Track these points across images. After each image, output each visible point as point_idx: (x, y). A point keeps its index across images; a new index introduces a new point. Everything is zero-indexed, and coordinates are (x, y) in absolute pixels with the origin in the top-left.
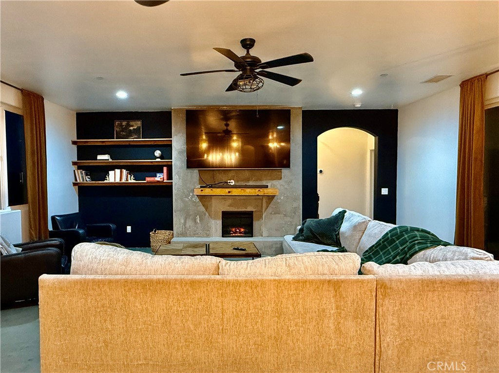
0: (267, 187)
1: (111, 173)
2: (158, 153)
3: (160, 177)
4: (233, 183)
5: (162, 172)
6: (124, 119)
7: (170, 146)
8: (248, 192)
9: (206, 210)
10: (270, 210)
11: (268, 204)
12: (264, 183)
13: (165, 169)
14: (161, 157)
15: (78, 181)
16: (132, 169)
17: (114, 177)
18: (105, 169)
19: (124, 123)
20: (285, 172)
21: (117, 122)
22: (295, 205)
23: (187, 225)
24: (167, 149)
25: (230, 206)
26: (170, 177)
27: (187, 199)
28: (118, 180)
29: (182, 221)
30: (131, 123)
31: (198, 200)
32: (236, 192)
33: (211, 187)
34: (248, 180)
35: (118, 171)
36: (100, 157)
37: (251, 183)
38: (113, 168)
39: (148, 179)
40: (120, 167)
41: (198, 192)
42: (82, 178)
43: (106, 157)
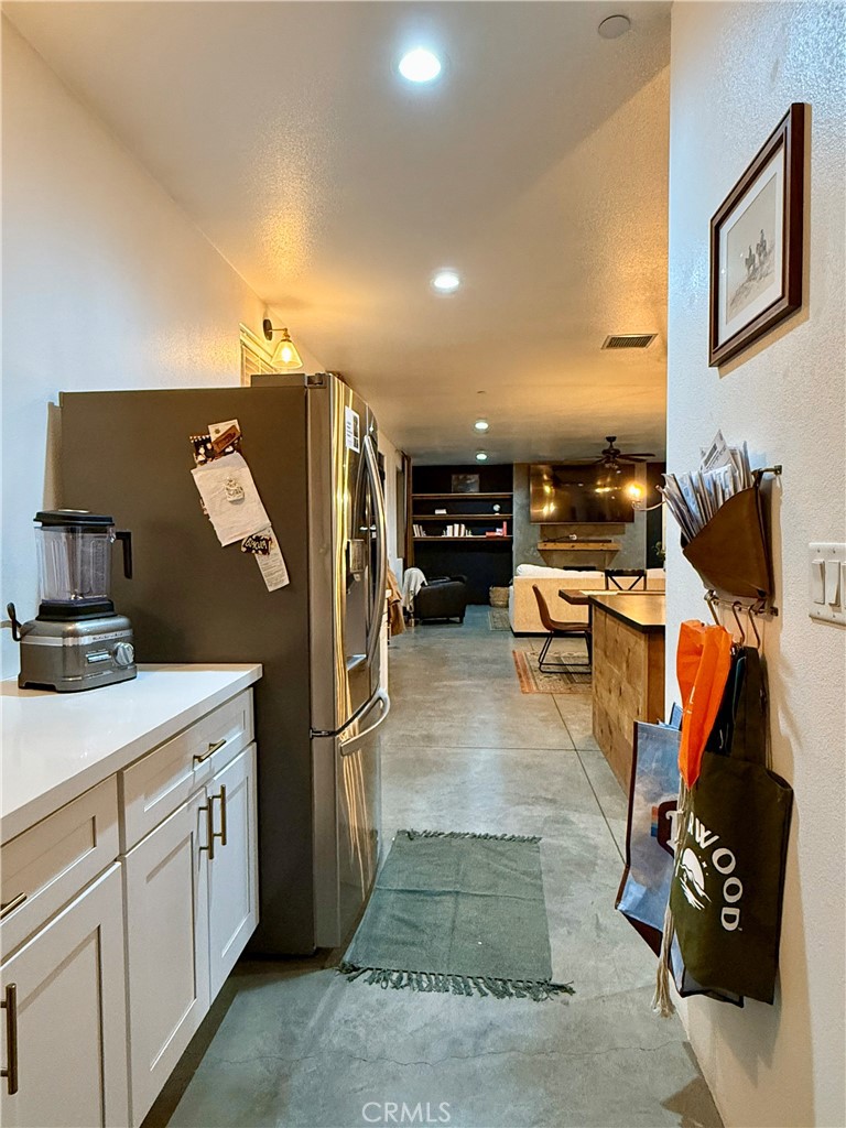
0: (610, 541)
1: (449, 528)
2: (497, 508)
3: (499, 532)
4: (575, 537)
5: (501, 527)
6: (461, 473)
7: (510, 500)
8: (592, 546)
11: (612, 558)
12: (608, 538)
13: (505, 524)
14: (500, 512)
15: (416, 536)
16: (470, 525)
17: (454, 532)
18: (442, 524)
19: (461, 477)
20: (628, 526)
21: (453, 477)
22: (639, 560)
24: (507, 505)
25: (572, 561)
26: (510, 531)
27: (528, 554)
28: (456, 535)
30: (469, 477)
31: (539, 555)
32: (578, 546)
33: (554, 541)
34: (591, 535)
35: (457, 526)
36: (437, 512)
37: (594, 538)
38: (452, 523)
39: (488, 534)
40: (459, 522)
41: (541, 547)
42: (418, 532)
43: (444, 512)
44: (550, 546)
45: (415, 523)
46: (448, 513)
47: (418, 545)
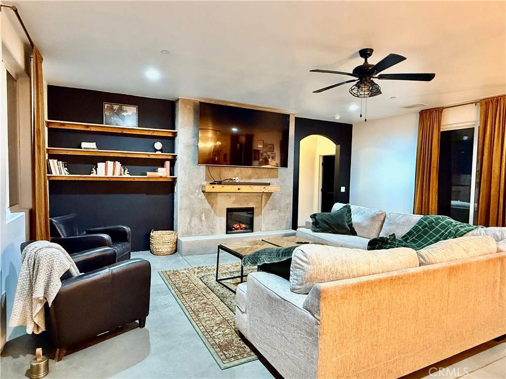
0: (269, 184)
1: (101, 165)
2: (158, 145)
3: (163, 172)
4: (237, 180)
5: (163, 166)
6: (117, 102)
8: (255, 189)
9: (212, 208)
10: (268, 206)
11: (267, 200)
14: (161, 150)
15: (54, 174)
16: (125, 162)
17: (106, 171)
18: (93, 161)
19: (116, 107)
20: (281, 170)
21: (106, 105)
22: (288, 201)
23: (193, 224)
24: (170, 142)
25: (234, 202)
26: (173, 171)
27: (192, 196)
28: (110, 174)
29: (188, 220)
30: (125, 108)
31: (204, 197)
32: (245, 189)
33: (220, 183)
34: (250, 177)
35: (110, 163)
36: (84, 145)
37: (253, 181)
38: (104, 159)
39: (149, 174)
40: (114, 159)
41: (209, 188)
42: (59, 170)
43: (93, 145)
44: (218, 188)
45: (51, 157)
46: (98, 147)
47: (56, 186)
